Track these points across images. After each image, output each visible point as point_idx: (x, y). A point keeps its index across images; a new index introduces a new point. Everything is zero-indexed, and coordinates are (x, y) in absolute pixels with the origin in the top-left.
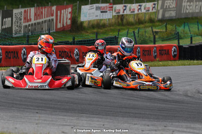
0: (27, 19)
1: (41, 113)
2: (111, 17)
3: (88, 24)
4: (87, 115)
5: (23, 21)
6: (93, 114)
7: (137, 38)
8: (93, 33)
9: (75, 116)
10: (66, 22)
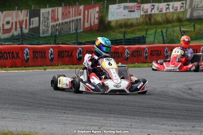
0: (54, 19)
1: (69, 114)
2: (139, 17)
3: (116, 24)
4: (116, 116)
5: (50, 20)
6: (121, 114)
7: (165, 37)
8: (121, 33)
9: (103, 116)
10: (94, 22)
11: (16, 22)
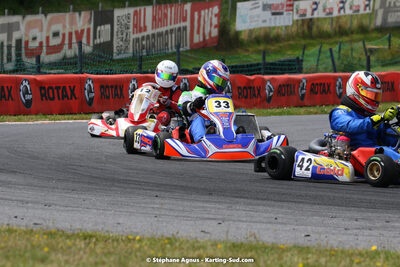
0: (139, 28)
1: (164, 198)
2: (291, 24)
3: (250, 36)
4: (249, 201)
5: (131, 30)
6: (258, 199)
7: (336, 60)
8: (258, 52)
9: (226, 203)
10: (210, 33)
11: (70, 34)
